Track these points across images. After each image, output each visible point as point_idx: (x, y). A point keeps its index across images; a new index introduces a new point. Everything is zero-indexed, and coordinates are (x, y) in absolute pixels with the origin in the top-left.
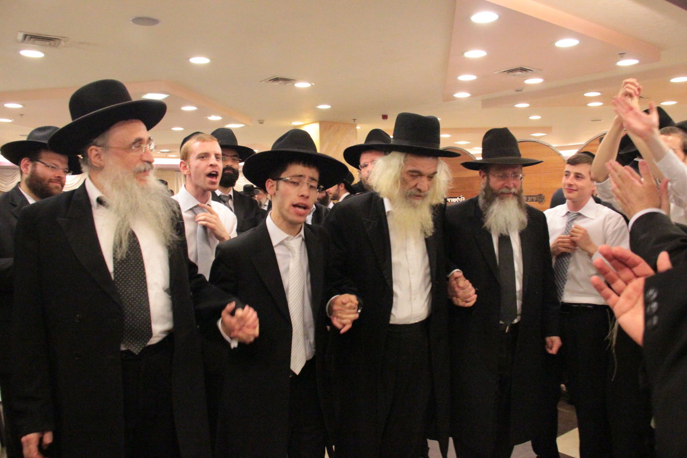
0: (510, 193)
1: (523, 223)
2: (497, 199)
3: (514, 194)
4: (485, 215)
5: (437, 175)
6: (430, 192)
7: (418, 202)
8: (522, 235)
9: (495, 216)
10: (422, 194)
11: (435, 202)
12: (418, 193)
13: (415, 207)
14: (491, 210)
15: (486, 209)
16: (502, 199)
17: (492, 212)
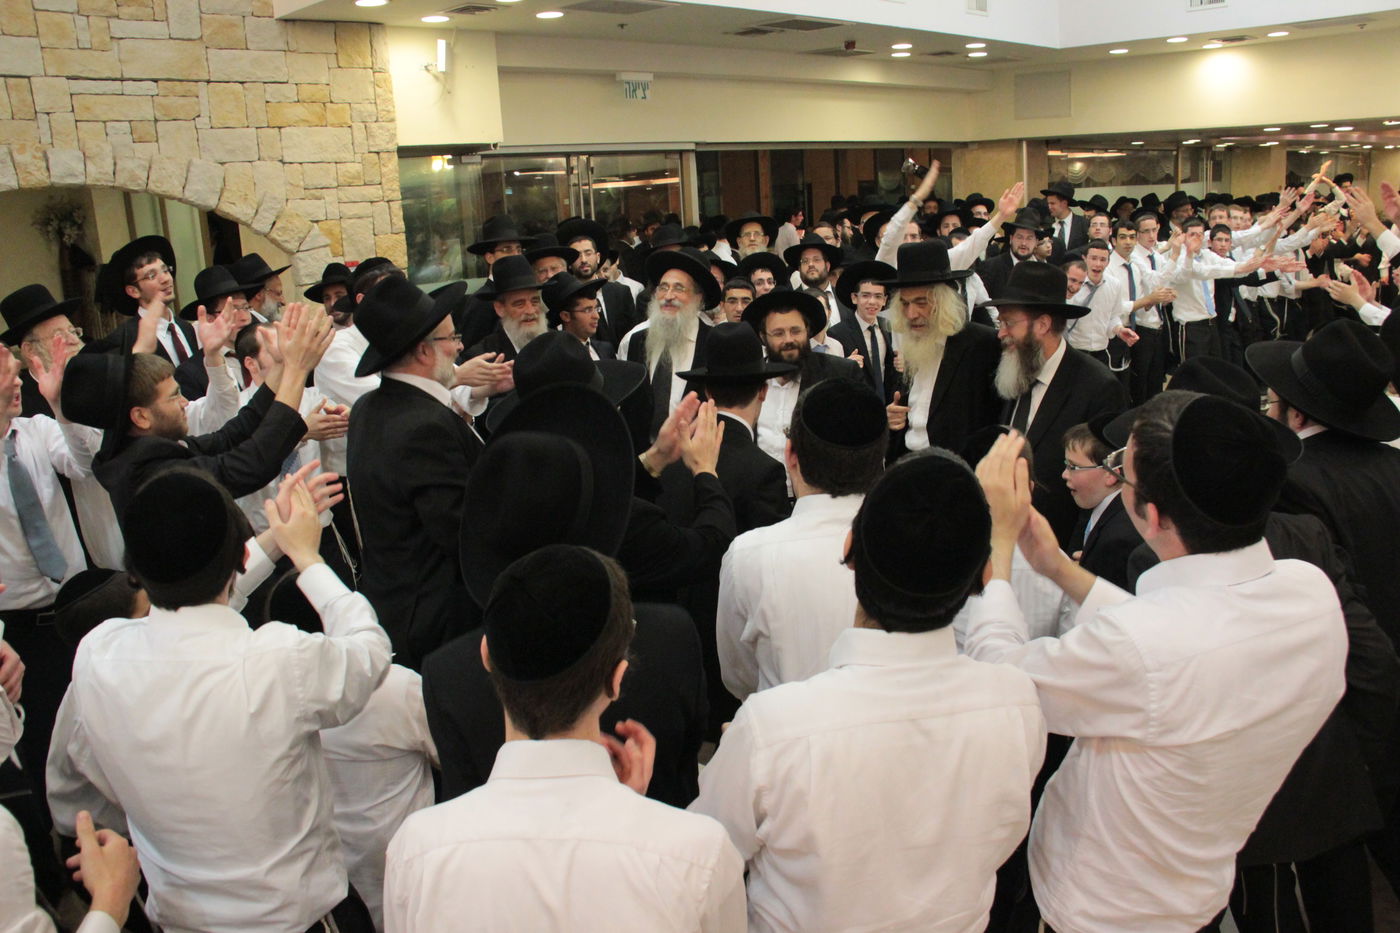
10: (917, 324)
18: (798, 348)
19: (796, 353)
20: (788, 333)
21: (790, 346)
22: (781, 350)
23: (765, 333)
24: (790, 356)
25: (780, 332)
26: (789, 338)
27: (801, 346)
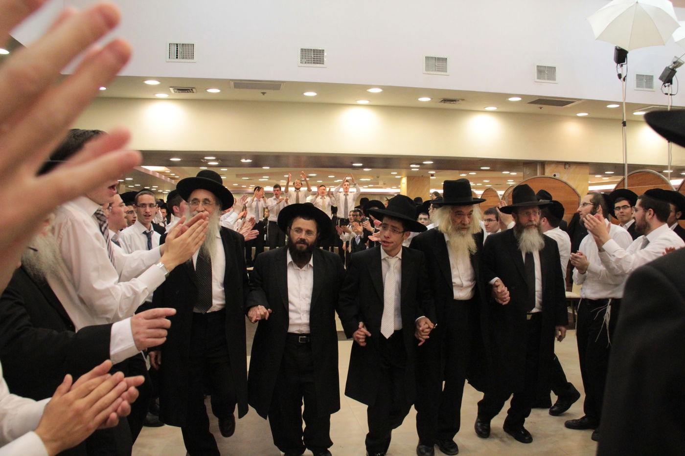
0: (533, 225)
1: (542, 244)
2: (525, 230)
3: (536, 226)
4: (519, 241)
5: (473, 213)
6: (471, 226)
7: (464, 232)
8: (541, 253)
9: (525, 241)
10: (466, 227)
11: (476, 232)
12: (463, 226)
13: (463, 236)
14: (521, 237)
15: (519, 237)
16: (528, 229)
17: (522, 239)
18: (307, 244)
19: (305, 247)
20: (304, 232)
21: (303, 241)
22: (297, 243)
23: (290, 228)
24: (301, 247)
25: (299, 230)
26: (303, 236)
27: (309, 244)
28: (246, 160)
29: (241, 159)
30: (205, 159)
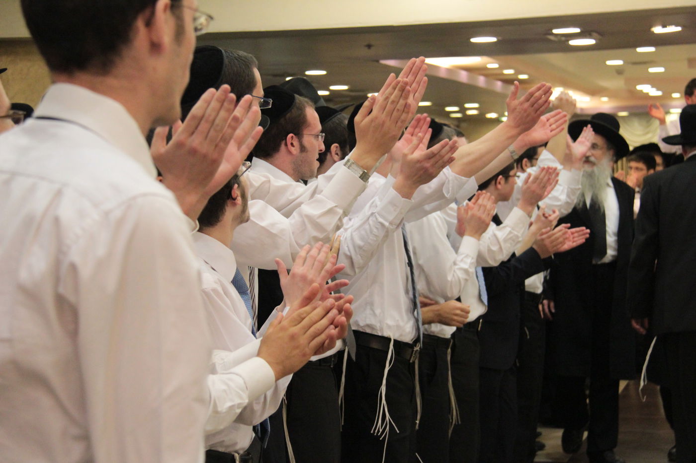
28: (664, 26)
29: (651, 26)
30: (553, 34)
